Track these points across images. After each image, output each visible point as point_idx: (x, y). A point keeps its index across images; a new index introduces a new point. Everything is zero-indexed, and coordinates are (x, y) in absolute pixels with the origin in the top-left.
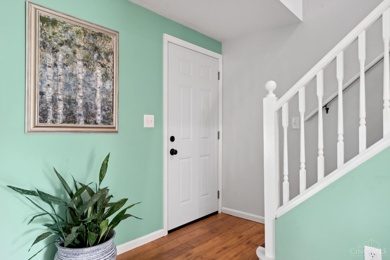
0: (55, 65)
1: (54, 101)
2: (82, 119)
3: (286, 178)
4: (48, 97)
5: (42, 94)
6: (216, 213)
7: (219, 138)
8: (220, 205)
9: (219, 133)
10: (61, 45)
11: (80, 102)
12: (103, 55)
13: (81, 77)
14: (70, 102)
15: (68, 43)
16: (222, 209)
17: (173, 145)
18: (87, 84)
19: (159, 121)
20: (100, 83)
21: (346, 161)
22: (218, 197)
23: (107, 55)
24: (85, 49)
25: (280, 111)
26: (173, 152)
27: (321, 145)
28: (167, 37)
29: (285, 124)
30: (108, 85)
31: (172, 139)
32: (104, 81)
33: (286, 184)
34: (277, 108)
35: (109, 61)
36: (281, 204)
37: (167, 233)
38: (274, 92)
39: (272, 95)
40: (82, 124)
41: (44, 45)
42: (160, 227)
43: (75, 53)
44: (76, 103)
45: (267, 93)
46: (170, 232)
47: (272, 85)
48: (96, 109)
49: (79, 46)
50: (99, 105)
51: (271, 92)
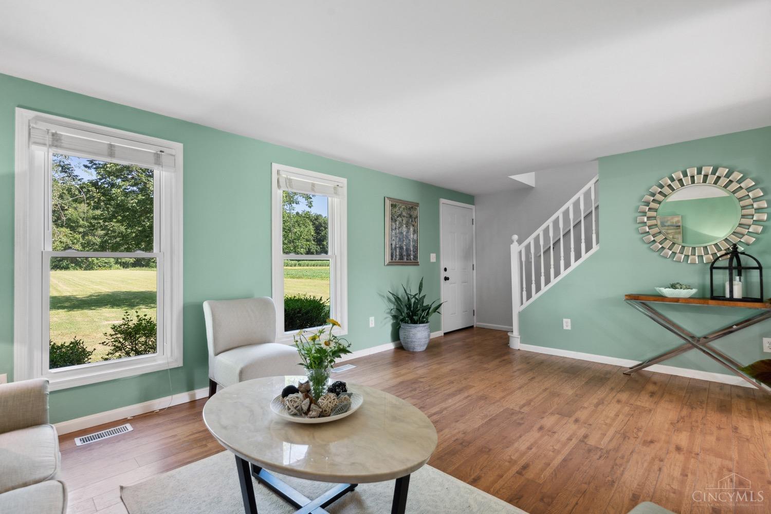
0: (396, 229)
1: (396, 248)
2: (405, 258)
3: (524, 289)
4: (393, 246)
5: (391, 245)
6: (472, 327)
7: (473, 269)
8: (475, 321)
9: (473, 265)
10: (398, 217)
11: (405, 248)
12: (413, 219)
13: (405, 233)
14: (401, 248)
15: (400, 215)
16: (476, 324)
17: (447, 274)
18: (407, 237)
19: (438, 257)
20: (412, 236)
21: (555, 278)
22: (474, 315)
23: (415, 219)
24: (407, 217)
25: (520, 252)
26: (446, 279)
27: (543, 270)
28: (442, 201)
29: (523, 259)
30: (415, 236)
31: (445, 270)
32: (414, 234)
33: (525, 293)
34: (519, 250)
35: (415, 222)
36: (522, 304)
37: (443, 335)
38: (517, 241)
39: (515, 243)
40: (405, 260)
41: (392, 219)
42: (438, 329)
43: (402, 221)
44: (403, 248)
45: (512, 242)
46: (445, 334)
47: (515, 237)
48: (411, 251)
49: (404, 216)
50: (412, 249)
51: (515, 241)
